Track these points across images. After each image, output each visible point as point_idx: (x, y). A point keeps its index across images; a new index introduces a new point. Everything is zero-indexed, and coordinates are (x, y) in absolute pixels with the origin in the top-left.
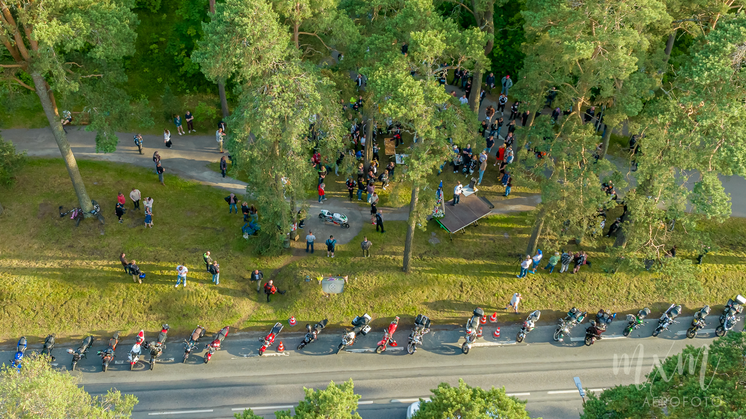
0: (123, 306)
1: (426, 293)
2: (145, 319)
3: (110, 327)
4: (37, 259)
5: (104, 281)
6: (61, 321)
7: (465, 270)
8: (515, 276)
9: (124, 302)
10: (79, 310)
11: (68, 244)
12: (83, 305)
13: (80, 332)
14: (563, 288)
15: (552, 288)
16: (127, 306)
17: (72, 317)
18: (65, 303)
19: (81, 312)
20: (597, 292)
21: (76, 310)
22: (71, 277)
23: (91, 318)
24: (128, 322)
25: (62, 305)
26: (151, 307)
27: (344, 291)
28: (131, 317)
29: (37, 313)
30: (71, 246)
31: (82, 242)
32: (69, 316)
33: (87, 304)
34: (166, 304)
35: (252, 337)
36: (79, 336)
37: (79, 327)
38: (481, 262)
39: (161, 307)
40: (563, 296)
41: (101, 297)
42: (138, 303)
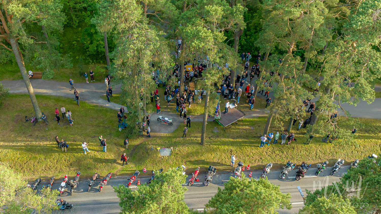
0: (57, 164)
1: (213, 155)
2: (68, 170)
3: (50, 174)
4: (13, 141)
5: (47, 151)
6: (24, 172)
7: (232, 144)
8: (258, 146)
9: (57, 162)
10: (34, 166)
11: (29, 134)
12: (36, 163)
13: (34, 177)
14: (283, 152)
15: (277, 152)
16: (59, 163)
17: (30, 169)
18: (27, 162)
19: (35, 167)
20: (300, 154)
21: (33, 166)
22: (30, 149)
23: (40, 170)
24: (59, 172)
25: (25, 163)
26: (71, 164)
27: (171, 154)
28: (61, 169)
29: (12, 167)
30: (31, 135)
31: (37, 133)
32: (28, 169)
33: (38, 162)
34: (79, 162)
35: (124, 178)
36: (33, 179)
37: (34, 174)
38: (240, 140)
39: (76, 164)
40: (283, 156)
41: (45, 159)
42: (64, 162)
